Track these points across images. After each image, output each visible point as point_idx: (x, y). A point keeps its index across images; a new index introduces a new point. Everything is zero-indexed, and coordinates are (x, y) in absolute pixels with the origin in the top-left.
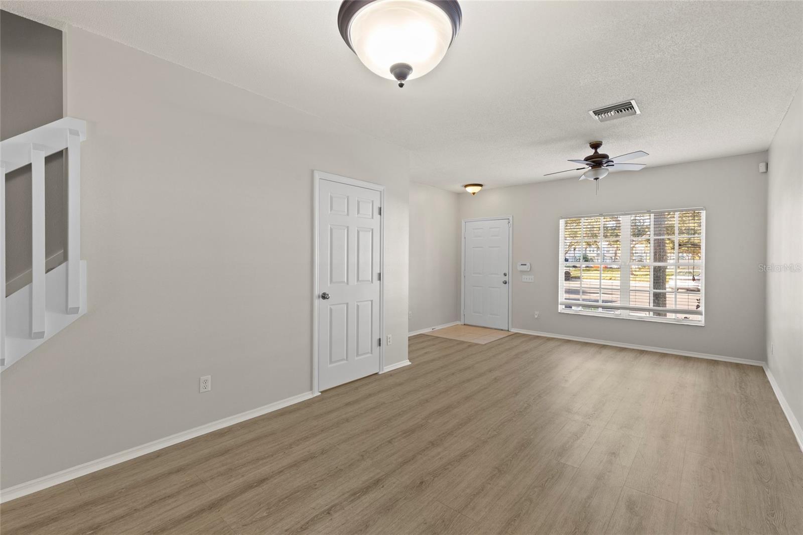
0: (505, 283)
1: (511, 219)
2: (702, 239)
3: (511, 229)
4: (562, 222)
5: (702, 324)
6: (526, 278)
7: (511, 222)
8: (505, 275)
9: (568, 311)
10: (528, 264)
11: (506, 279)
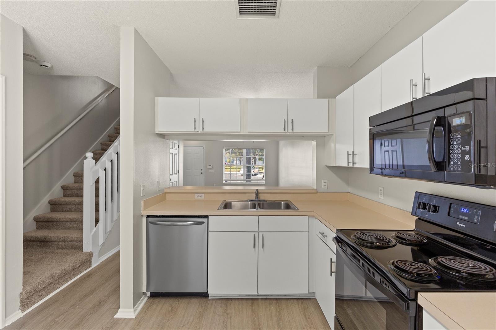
0: (202, 173)
1: (204, 147)
2: (264, 157)
3: (204, 151)
4: (224, 149)
5: (265, 183)
6: (210, 171)
7: (204, 148)
8: (202, 170)
9: (226, 183)
10: (212, 165)
11: (202, 171)
